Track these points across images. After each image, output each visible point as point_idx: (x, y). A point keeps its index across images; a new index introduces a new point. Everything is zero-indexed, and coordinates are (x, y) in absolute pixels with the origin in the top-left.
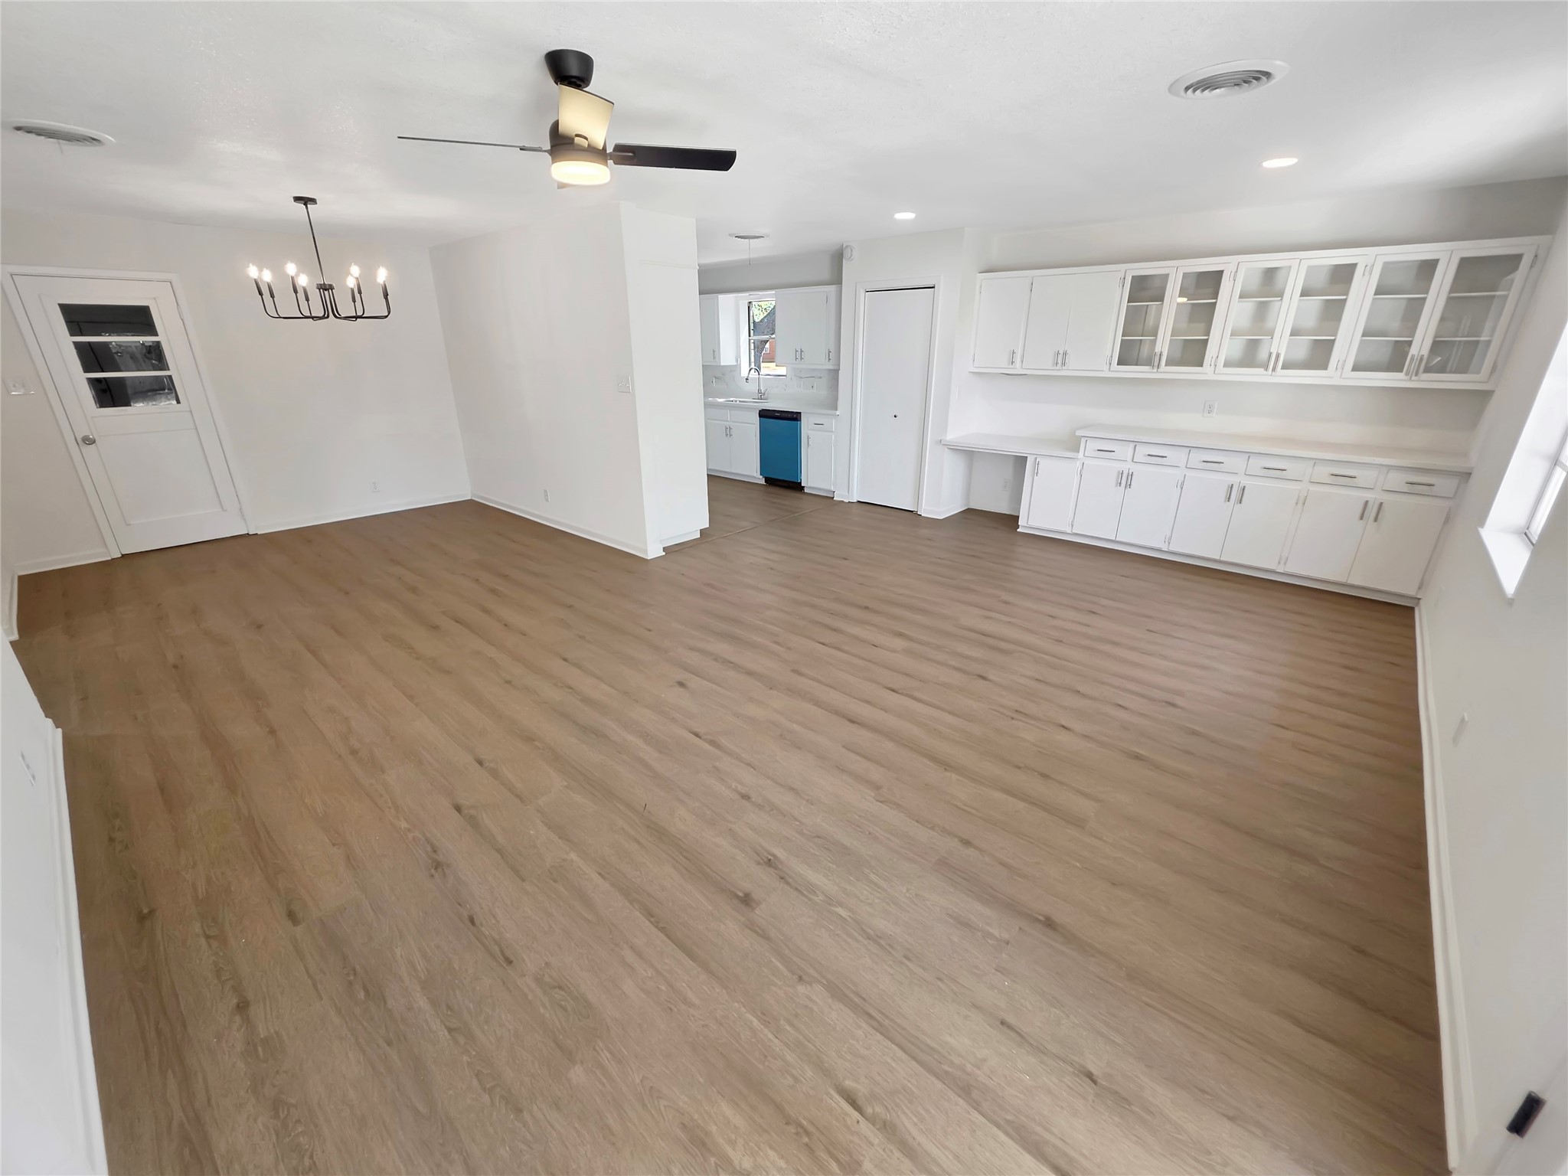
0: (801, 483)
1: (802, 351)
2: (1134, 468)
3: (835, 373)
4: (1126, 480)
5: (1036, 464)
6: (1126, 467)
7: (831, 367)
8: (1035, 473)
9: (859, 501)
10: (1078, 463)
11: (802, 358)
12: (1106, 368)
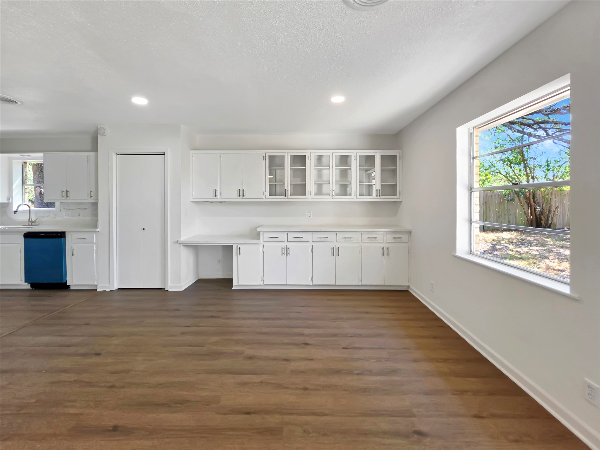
0: (66, 283)
1: (67, 191)
2: (289, 245)
3: (95, 205)
4: (286, 251)
5: (238, 249)
6: (284, 245)
7: (93, 201)
8: (238, 254)
9: (119, 289)
10: (261, 245)
11: (67, 196)
12: (264, 197)
